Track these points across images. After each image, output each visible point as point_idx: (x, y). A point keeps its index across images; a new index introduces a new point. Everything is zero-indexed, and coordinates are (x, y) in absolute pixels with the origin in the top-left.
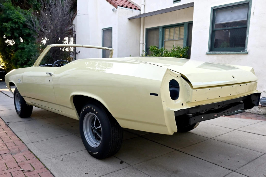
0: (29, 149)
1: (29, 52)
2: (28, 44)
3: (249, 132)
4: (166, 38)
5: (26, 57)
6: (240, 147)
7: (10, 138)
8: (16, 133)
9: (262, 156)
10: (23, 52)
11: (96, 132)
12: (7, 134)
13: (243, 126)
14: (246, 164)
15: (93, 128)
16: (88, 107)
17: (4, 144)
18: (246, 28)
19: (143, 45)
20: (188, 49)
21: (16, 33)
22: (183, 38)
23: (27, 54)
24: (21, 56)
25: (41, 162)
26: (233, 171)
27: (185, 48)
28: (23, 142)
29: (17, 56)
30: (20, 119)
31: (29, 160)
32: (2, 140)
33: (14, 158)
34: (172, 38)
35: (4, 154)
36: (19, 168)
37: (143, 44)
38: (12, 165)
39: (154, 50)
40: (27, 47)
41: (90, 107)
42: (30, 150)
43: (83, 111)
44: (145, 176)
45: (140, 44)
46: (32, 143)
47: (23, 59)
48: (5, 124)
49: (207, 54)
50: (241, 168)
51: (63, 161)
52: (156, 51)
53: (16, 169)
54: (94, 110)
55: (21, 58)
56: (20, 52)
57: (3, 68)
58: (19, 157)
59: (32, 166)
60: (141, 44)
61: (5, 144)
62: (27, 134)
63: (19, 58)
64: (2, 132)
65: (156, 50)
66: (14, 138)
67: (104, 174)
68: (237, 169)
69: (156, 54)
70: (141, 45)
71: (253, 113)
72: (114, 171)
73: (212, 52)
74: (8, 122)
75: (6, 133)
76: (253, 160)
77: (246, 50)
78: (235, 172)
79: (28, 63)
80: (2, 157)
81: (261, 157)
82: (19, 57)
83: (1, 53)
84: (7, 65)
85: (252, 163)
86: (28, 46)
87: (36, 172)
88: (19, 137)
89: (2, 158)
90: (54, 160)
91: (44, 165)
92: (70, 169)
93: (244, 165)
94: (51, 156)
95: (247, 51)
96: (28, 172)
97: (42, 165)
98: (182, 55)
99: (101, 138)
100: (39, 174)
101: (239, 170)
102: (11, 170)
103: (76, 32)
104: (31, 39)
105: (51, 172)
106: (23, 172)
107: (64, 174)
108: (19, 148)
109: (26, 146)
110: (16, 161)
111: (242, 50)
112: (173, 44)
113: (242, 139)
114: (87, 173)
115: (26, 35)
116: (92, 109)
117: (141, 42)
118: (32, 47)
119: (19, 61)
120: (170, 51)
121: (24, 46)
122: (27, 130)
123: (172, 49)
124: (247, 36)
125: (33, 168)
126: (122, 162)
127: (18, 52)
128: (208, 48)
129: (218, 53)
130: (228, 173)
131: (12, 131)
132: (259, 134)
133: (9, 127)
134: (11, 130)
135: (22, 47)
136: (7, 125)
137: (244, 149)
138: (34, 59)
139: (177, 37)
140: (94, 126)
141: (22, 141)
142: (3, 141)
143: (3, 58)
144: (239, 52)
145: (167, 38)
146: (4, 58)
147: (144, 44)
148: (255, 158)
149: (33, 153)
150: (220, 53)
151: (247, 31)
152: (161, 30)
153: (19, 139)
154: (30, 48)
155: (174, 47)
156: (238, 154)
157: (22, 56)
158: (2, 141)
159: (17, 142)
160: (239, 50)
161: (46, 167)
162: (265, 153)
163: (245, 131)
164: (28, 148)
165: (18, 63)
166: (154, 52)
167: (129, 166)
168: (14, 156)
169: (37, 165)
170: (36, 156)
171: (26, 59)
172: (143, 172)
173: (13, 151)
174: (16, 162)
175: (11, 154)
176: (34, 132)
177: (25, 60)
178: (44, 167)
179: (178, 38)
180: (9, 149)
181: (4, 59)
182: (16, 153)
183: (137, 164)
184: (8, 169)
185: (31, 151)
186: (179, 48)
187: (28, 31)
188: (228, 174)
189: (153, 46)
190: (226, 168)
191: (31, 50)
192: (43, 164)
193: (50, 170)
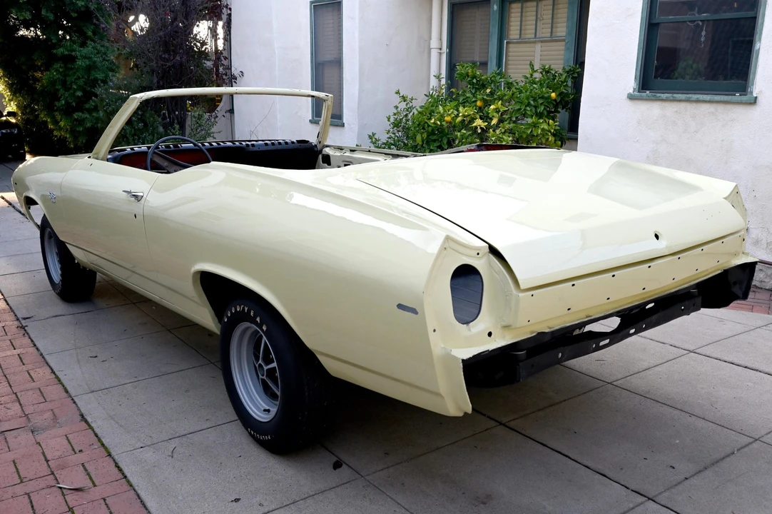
0: (82, 416)
1: (89, 69)
2: (83, 45)
3: (730, 360)
4: (511, 32)
5: (80, 86)
6: (692, 415)
7: (29, 374)
8: (46, 357)
9: (746, 449)
10: (71, 69)
11: (264, 377)
12: (22, 361)
13: (717, 339)
14: (691, 477)
15: (257, 366)
16: (242, 306)
17: (14, 396)
18: (754, 19)
19: (440, 53)
20: (577, 73)
21: (47, 11)
22: (564, 34)
23: (83, 78)
24: (64, 83)
25: (114, 460)
26: (649, 499)
27: (568, 72)
28: (67, 391)
29: (53, 83)
30: (60, 307)
31: (81, 451)
32: (9, 383)
33: (39, 444)
34: (529, 34)
35: (12, 432)
36: (50, 480)
37: (441, 49)
38: (34, 467)
39: (469, 79)
40: (81, 56)
41: (246, 309)
42: (86, 417)
43: (227, 317)
44: (398, 510)
45: (430, 49)
46: (90, 394)
47: (72, 91)
48: (16, 323)
49: (631, 97)
50: (673, 490)
51: (175, 456)
52: (475, 81)
53: (42, 483)
54: (258, 319)
55: (67, 89)
56: (61, 70)
57: (13, 120)
58: (54, 444)
59: (88, 474)
60: (432, 50)
61: (17, 396)
62: (78, 360)
63: (58, 90)
64: (9, 353)
65: (474, 77)
66: (42, 374)
67: (284, 504)
68: (660, 493)
69: (476, 92)
70: (434, 54)
71: (761, 288)
72: (313, 493)
73: (648, 92)
74: (25, 319)
75: (20, 358)
76: (717, 462)
77: (752, 93)
78: (654, 501)
79: (87, 106)
80: (7, 442)
81: (742, 451)
82: (58, 87)
83: (5, 70)
84: (25, 107)
85: (708, 473)
86: (85, 51)
87: (96, 493)
88: (56, 372)
89: (5, 444)
90: (149, 455)
91: (120, 470)
92: (192, 485)
93: (686, 479)
94: (142, 440)
95: (755, 95)
96: (77, 493)
97: (116, 469)
98: (557, 96)
99: (279, 393)
100: (105, 500)
101: (666, 494)
102: (29, 487)
103: (230, 9)
104: (92, 27)
105: (138, 495)
106: (63, 493)
107: (174, 502)
108: (56, 411)
109: (75, 402)
110: (43, 453)
111: (737, 91)
112: (534, 52)
113: (703, 388)
114: (237, 500)
115: (76, 15)
116: (252, 314)
117: (434, 43)
118: (97, 53)
119: (59, 100)
120: (519, 80)
121: (72, 51)
122: (80, 348)
123: (528, 72)
124: (757, 46)
125: (91, 478)
126: (337, 465)
127: (57, 70)
128: (635, 78)
129: (664, 96)
130: (631, 506)
131: (37, 349)
132: (757, 370)
133: (28, 334)
134: (35, 345)
135: (66, 53)
136: (23, 328)
137: (700, 423)
138: (104, 96)
139: (545, 32)
140: (260, 362)
141: (63, 386)
142: (10, 386)
143: (10, 87)
144: (730, 97)
145: (514, 32)
146: (15, 86)
147: (442, 51)
148: (723, 455)
149: (93, 430)
150: (672, 98)
151: (758, 30)
152: (495, 7)
153: (57, 377)
154: (90, 58)
155: (533, 69)
156: (678, 441)
157: (68, 83)
158: (8, 385)
159: (49, 388)
160: (730, 91)
161: (125, 477)
162: (757, 437)
163: (719, 356)
164: (79, 409)
165: (57, 103)
166: (470, 85)
167: (357, 476)
168: (39, 438)
169: (102, 469)
170: (99, 440)
171: (79, 94)
172: (394, 497)
173: (37, 420)
174: (44, 459)
175: (32, 432)
176: (98, 355)
177: (78, 96)
178: (120, 476)
179: (549, 35)
180: (26, 415)
181: (15, 89)
182: (45, 429)
183: (379, 471)
184: (22, 482)
185: (86, 422)
186: (547, 71)
187: (83, 4)
188: (633, 508)
189: (466, 65)
190: (633, 488)
191: (95, 62)
192: (117, 466)
193: (136, 488)
